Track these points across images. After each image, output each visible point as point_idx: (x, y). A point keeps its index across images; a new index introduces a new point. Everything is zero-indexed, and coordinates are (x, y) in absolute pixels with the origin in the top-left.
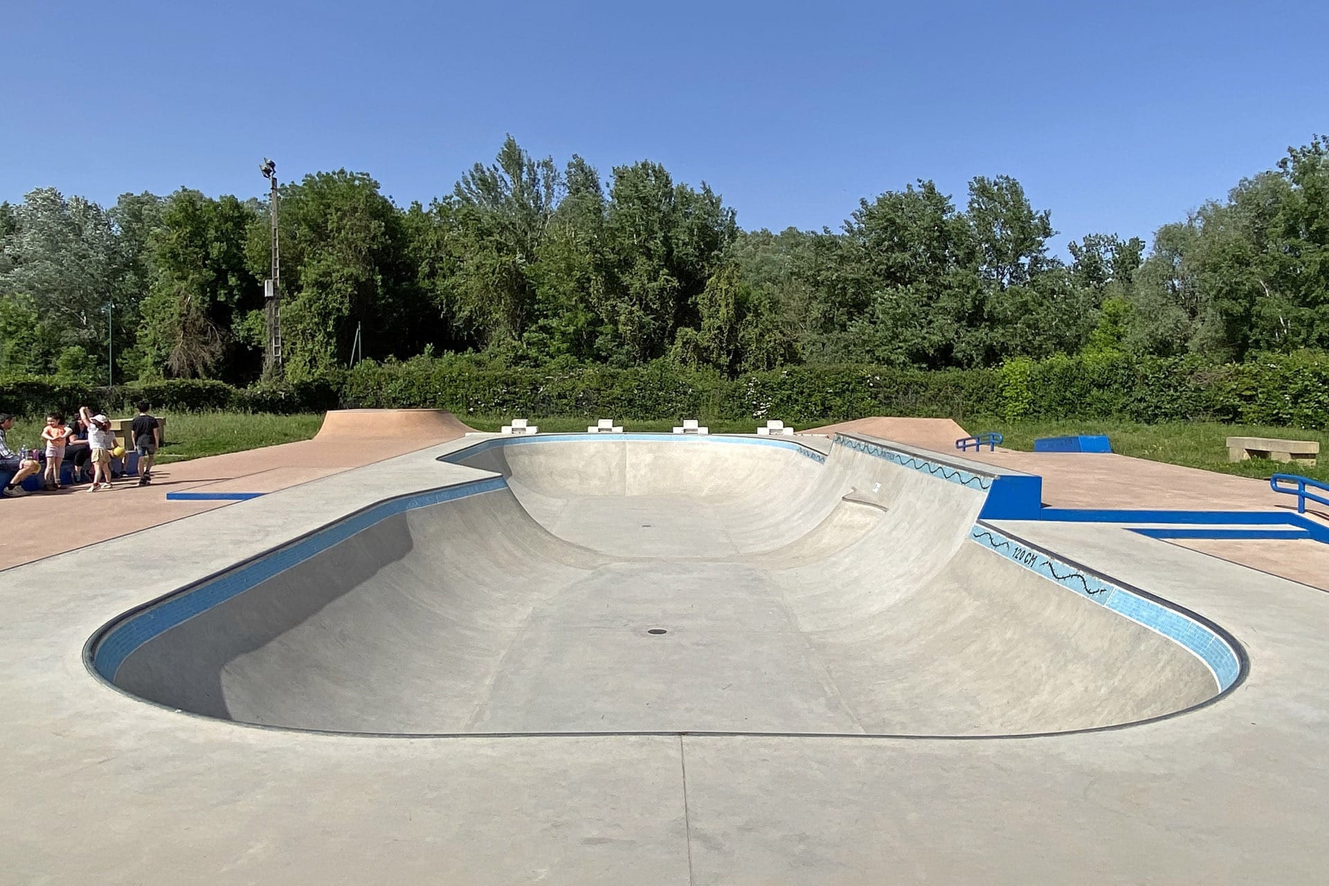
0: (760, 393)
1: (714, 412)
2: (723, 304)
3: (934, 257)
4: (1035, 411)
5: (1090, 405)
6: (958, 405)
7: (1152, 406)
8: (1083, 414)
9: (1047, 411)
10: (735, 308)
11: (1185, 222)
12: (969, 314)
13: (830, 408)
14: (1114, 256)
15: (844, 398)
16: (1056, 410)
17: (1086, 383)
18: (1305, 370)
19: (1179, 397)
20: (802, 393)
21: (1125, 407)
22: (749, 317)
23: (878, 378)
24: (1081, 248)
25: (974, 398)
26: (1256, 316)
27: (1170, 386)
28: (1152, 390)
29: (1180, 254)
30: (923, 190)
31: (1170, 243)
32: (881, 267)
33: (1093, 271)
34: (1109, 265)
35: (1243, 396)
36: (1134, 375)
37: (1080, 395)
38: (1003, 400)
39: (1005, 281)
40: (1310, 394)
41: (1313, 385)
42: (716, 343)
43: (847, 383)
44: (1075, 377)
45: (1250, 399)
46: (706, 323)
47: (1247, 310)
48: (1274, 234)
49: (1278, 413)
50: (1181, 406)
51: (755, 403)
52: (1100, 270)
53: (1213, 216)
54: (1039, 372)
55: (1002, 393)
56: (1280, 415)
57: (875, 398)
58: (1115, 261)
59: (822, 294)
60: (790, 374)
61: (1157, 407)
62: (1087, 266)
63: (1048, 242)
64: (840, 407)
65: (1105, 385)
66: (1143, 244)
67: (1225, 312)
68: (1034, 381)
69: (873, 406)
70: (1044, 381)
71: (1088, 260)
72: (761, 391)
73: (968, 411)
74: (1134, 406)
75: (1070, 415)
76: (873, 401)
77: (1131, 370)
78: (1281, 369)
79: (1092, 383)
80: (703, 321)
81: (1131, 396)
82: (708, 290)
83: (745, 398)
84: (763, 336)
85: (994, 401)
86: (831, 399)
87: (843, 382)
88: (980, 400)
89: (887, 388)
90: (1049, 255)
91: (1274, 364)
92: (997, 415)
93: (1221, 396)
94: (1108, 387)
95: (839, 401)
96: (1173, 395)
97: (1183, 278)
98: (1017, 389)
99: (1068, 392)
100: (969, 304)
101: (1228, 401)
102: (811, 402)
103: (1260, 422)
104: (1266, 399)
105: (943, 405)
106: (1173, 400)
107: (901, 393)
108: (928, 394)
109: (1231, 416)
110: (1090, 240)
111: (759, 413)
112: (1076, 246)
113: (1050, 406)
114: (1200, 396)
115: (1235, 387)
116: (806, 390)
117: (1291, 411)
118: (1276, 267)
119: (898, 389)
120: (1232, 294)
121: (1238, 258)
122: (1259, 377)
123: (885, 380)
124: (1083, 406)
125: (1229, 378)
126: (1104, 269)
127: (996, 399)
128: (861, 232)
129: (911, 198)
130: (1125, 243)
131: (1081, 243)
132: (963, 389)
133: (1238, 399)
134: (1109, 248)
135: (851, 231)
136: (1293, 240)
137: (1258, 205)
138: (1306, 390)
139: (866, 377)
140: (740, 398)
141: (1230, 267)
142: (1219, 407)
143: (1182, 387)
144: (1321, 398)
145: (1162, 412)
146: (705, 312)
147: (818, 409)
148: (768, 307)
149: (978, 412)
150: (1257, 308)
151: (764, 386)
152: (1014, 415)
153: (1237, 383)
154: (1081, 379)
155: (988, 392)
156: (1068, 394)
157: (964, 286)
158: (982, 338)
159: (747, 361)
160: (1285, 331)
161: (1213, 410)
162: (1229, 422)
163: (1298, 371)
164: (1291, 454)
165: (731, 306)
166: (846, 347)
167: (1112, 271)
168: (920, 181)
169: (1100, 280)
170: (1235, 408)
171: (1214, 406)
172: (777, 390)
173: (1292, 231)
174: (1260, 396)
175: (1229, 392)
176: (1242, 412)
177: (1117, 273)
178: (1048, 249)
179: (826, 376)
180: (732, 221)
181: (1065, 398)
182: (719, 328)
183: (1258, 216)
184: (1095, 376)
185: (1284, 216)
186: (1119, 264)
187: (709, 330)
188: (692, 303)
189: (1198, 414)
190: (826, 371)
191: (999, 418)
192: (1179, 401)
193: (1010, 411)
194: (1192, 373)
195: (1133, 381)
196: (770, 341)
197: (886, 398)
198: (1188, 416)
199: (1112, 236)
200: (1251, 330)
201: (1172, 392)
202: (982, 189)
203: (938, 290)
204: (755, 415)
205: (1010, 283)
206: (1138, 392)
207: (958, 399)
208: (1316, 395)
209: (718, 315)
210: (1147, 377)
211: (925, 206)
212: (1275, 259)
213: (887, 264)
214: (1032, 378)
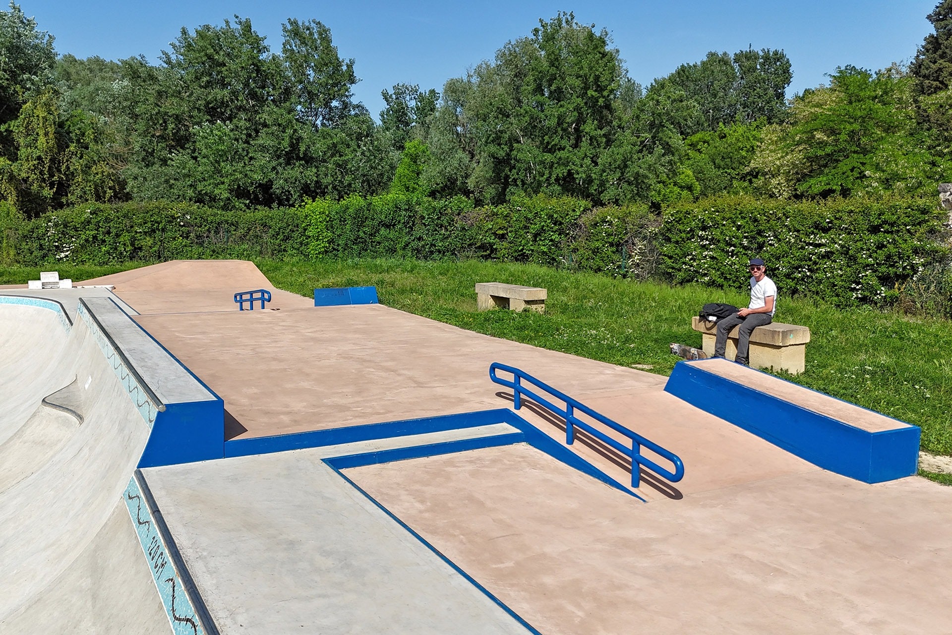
0: (62, 234)
1: (9, 255)
2: (41, 132)
3: (253, 95)
4: (334, 249)
5: (379, 243)
6: (267, 244)
7: (428, 244)
8: (374, 252)
9: (345, 250)
10: (56, 138)
11: (465, 79)
12: (286, 152)
13: (140, 249)
14: (417, 104)
15: (155, 237)
16: (352, 249)
17: (376, 223)
18: (541, 213)
19: (449, 236)
20: (109, 233)
21: (407, 245)
22: (72, 147)
23: (189, 217)
24: (391, 95)
25: (281, 237)
26: (514, 159)
27: (442, 226)
28: (428, 230)
29: (462, 105)
30: (239, 27)
31: (454, 94)
32: (200, 102)
33: (401, 116)
34: (413, 112)
35: (497, 234)
36: (414, 216)
37: (371, 235)
38: (307, 239)
39: (318, 122)
40: (545, 233)
41: (548, 226)
42: (35, 174)
43: (157, 222)
44: (366, 218)
45: (502, 237)
46: (23, 152)
47: (508, 155)
48: (526, 92)
49: (522, 250)
50: (451, 244)
51: (57, 244)
52: (406, 114)
53: (486, 76)
54: (337, 212)
55: (304, 232)
56: (524, 251)
57: (187, 238)
58: (418, 109)
59: (141, 126)
60: (94, 213)
61: (432, 245)
62: (396, 112)
63: (353, 88)
64: (151, 247)
65: (390, 225)
66: (438, 95)
67: (492, 156)
68: (332, 221)
69: (185, 246)
70: (340, 221)
71: (397, 105)
72: (63, 231)
73: (276, 250)
74: (414, 244)
75: (363, 253)
76: (185, 240)
77: (411, 211)
78: (525, 211)
79: (380, 222)
80: (19, 150)
81: (412, 235)
82: (23, 116)
83: (45, 239)
84: (90, 168)
85: (298, 241)
86: (141, 239)
87: (153, 221)
88: (286, 238)
89: (198, 227)
90: (354, 101)
91: (519, 206)
92: (302, 253)
93: (480, 234)
94: (393, 227)
95: (149, 241)
96: (444, 234)
97: (463, 126)
98: (318, 228)
99: (361, 231)
100: (286, 143)
101: (485, 239)
102: (120, 243)
103: (510, 257)
104: (514, 238)
105: (253, 244)
106: (446, 238)
107: (213, 232)
108: (238, 234)
109: (488, 252)
110: (399, 89)
111: (63, 255)
112: (388, 93)
113: (346, 245)
114: (465, 235)
115: (491, 227)
116: (114, 231)
117: (532, 248)
118: (527, 118)
119: (210, 228)
120: (497, 140)
121: (501, 110)
122: (509, 218)
123: (196, 219)
124: (374, 244)
125: (487, 219)
126: (409, 114)
127: (300, 238)
128: (179, 64)
129: (227, 33)
130: (426, 93)
131: (391, 92)
132: (271, 228)
133: (493, 237)
134: (413, 96)
135: (168, 62)
136: (539, 97)
137: (517, 66)
138: (542, 230)
139: (176, 216)
140: (39, 239)
141: (495, 117)
142: (479, 244)
143: (451, 227)
144: (553, 237)
145: (436, 250)
146: (22, 141)
147: (127, 249)
148: (92, 137)
149: (285, 250)
150: (515, 153)
151: (66, 226)
152: (317, 254)
153: (492, 223)
154: (372, 219)
155: (293, 231)
156: (361, 234)
157: (279, 125)
158: (297, 177)
159: (73, 194)
160: (534, 172)
161: (475, 248)
162: (487, 257)
163: (537, 213)
164: (525, 301)
165: (51, 136)
166: (167, 181)
167: (415, 117)
168: (237, 17)
169: (407, 124)
170: (491, 245)
171: (476, 244)
172: (81, 231)
173: (539, 90)
174: (510, 234)
175: (487, 232)
176: (496, 249)
177: (419, 119)
178: (353, 94)
179: (134, 215)
180: (50, 44)
181: (358, 237)
182: (39, 158)
183: (516, 76)
184: (383, 217)
185: (533, 76)
186: (420, 111)
187: (27, 160)
188: (6, 130)
189: (464, 251)
190: (133, 209)
191: (303, 257)
192: (449, 240)
193: (312, 250)
194: (459, 214)
195: (414, 222)
196: (97, 174)
197: (198, 237)
198: (456, 252)
199: (415, 87)
200: (510, 171)
201: (443, 232)
202: (295, 32)
203: (256, 129)
204: (57, 257)
205: (323, 124)
206: (418, 231)
207: (266, 238)
208: (550, 234)
209: (36, 145)
210: (424, 218)
211: (242, 44)
212: (526, 112)
213: (206, 100)
214: (331, 218)
